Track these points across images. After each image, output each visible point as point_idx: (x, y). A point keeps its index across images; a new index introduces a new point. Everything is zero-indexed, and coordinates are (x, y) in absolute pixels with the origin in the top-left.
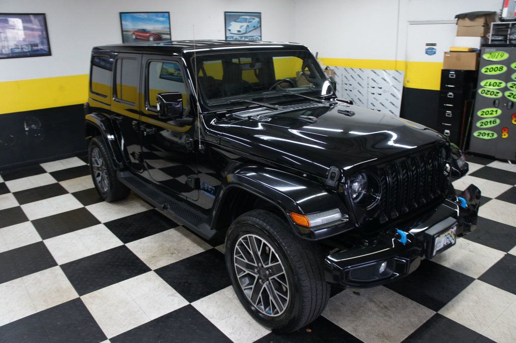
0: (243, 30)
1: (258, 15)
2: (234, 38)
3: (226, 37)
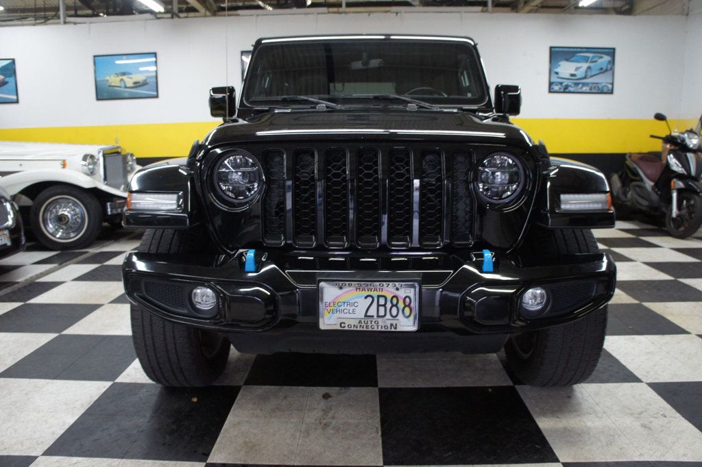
0: (580, 74)
1: (611, 52)
2: (564, 84)
3: (551, 84)
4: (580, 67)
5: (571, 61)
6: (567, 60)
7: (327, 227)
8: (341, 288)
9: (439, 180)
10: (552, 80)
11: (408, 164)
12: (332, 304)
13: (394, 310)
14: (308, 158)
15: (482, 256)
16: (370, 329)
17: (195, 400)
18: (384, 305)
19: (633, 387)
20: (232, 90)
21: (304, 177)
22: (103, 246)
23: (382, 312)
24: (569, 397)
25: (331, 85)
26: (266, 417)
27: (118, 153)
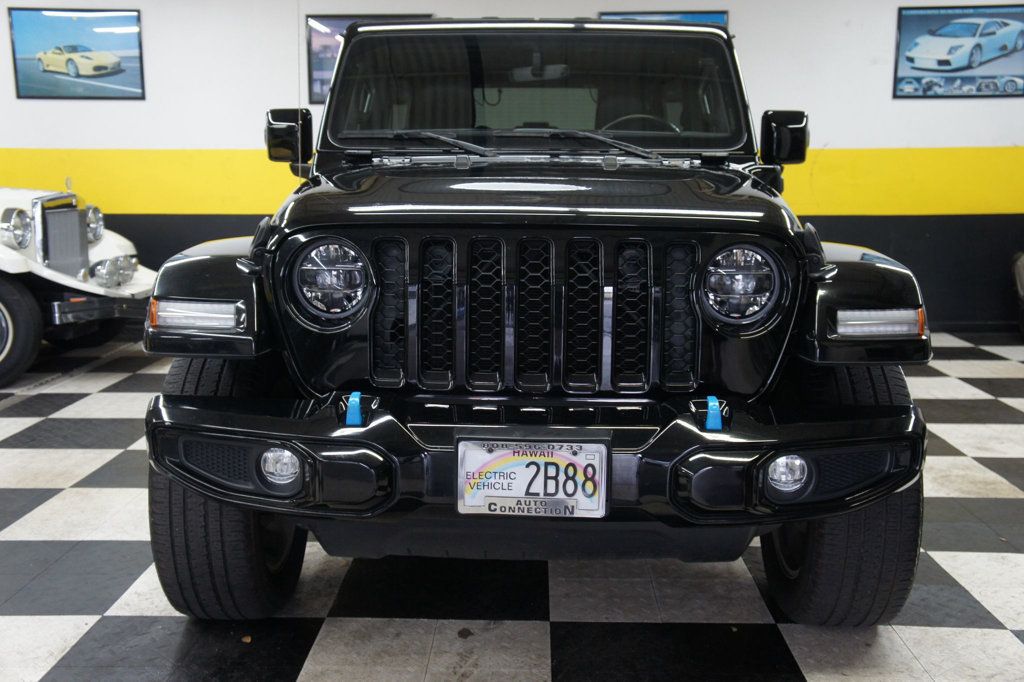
0: (958, 59)
2: (924, 81)
3: (897, 81)
4: (961, 46)
5: (940, 35)
6: (933, 33)
7: (471, 358)
8: (490, 451)
9: (644, 287)
10: (901, 74)
11: (595, 262)
12: (476, 476)
13: (570, 484)
14: (441, 251)
15: (705, 405)
16: (534, 514)
17: (248, 640)
18: (555, 478)
19: (985, 634)
20: (306, 117)
21: (436, 278)
22: (41, 384)
23: (551, 488)
24: (868, 645)
25: (478, 92)
26: (366, 664)
27: (70, 206)
